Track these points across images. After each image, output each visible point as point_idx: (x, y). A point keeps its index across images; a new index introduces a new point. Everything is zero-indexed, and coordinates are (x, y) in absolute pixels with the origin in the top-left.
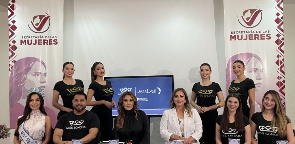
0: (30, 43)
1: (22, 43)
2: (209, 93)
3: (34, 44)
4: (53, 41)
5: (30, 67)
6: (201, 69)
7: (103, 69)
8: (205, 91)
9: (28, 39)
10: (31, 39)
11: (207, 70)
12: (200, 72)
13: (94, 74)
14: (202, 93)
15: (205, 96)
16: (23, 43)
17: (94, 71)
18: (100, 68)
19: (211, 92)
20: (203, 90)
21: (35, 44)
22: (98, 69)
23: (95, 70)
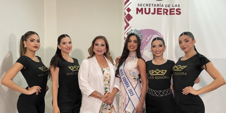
0: (147, 11)
1: (138, 12)
2: (161, 73)
3: (152, 13)
4: (175, 10)
5: (147, 41)
6: (153, 45)
7: (38, 42)
8: (157, 71)
9: (145, 7)
10: (150, 7)
11: (161, 46)
12: (151, 48)
13: (24, 45)
14: (154, 74)
15: (156, 78)
16: (140, 12)
17: (24, 42)
18: (34, 40)
19: (164, 72)
20: (155, 70)
21: (154, 13)
22: (32, 41)
23: (26, 41)
